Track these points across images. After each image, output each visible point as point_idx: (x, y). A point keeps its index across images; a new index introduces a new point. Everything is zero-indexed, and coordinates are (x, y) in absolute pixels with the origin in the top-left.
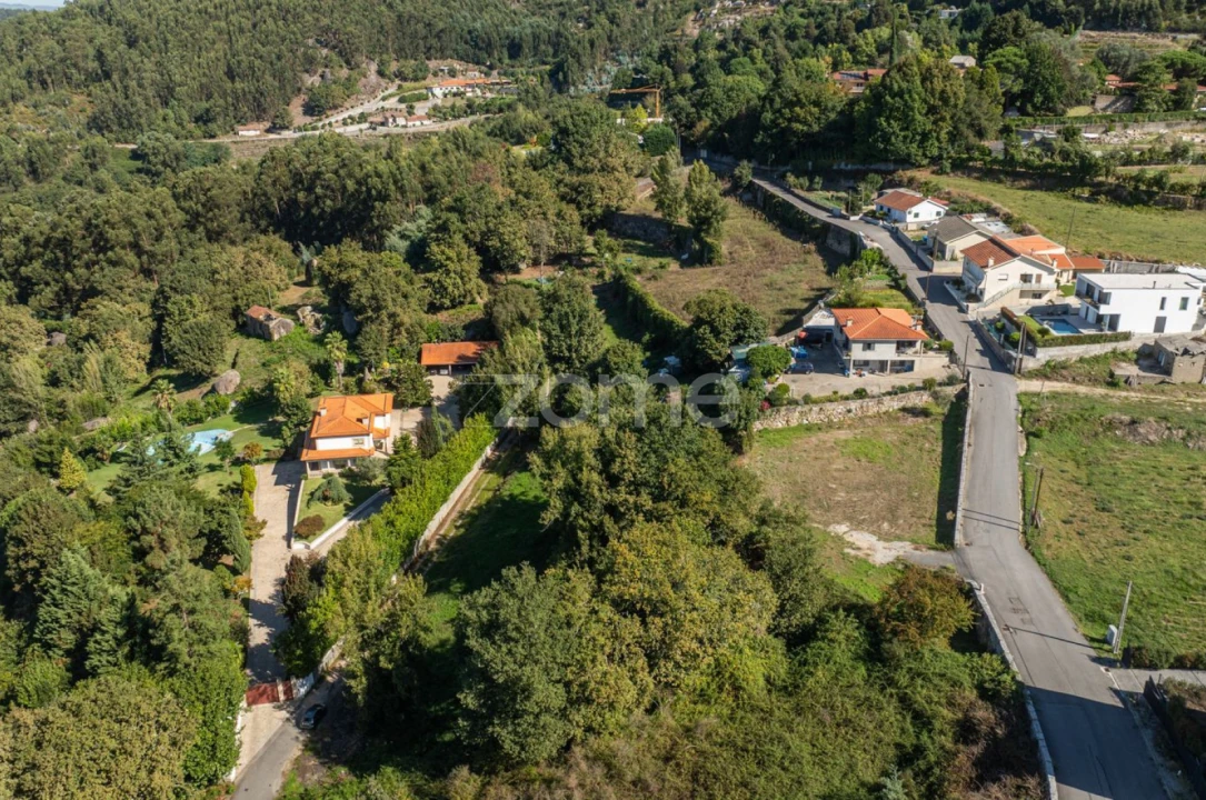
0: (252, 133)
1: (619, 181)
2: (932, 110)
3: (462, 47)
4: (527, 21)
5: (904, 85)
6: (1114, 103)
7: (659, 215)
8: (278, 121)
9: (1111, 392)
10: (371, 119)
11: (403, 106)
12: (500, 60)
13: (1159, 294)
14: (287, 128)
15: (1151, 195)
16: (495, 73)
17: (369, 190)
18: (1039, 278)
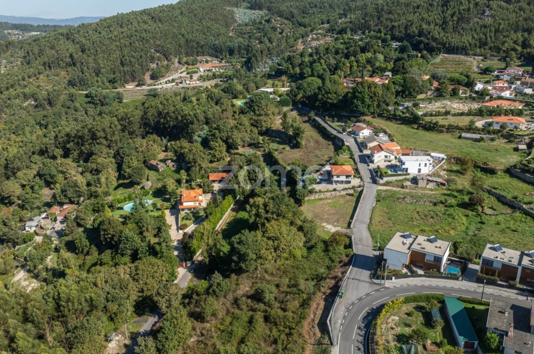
0: (131, 87)
1: (270, 119)
2: (371, 97)
3: (211, 51)
4: (236, 41)
5: (362, 90)
6: (434, 93)
7: (283, 130)
8: (141, 82)
9: (402, 190)
10: (176, 81)
11: (188, 76)
12: (225, 56)
13: (418, 163)
14: (144, 85)
15: (434, 128)
16: (224, 61)
17: (187, 120)
18: (390, 157)
